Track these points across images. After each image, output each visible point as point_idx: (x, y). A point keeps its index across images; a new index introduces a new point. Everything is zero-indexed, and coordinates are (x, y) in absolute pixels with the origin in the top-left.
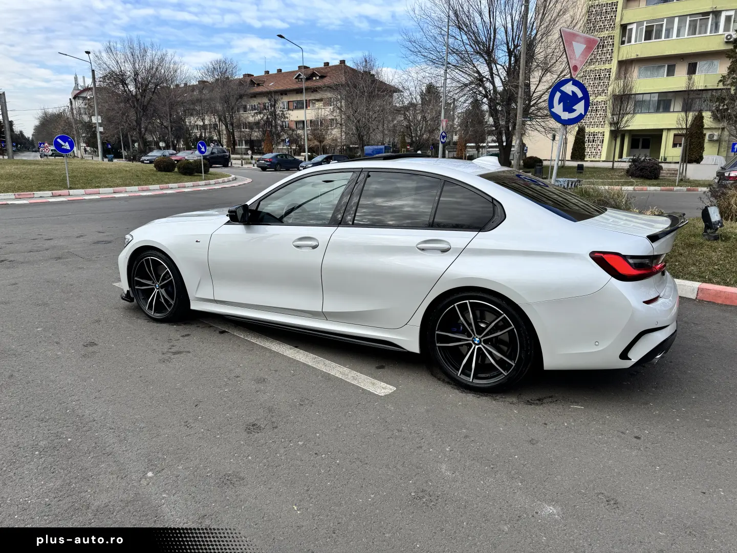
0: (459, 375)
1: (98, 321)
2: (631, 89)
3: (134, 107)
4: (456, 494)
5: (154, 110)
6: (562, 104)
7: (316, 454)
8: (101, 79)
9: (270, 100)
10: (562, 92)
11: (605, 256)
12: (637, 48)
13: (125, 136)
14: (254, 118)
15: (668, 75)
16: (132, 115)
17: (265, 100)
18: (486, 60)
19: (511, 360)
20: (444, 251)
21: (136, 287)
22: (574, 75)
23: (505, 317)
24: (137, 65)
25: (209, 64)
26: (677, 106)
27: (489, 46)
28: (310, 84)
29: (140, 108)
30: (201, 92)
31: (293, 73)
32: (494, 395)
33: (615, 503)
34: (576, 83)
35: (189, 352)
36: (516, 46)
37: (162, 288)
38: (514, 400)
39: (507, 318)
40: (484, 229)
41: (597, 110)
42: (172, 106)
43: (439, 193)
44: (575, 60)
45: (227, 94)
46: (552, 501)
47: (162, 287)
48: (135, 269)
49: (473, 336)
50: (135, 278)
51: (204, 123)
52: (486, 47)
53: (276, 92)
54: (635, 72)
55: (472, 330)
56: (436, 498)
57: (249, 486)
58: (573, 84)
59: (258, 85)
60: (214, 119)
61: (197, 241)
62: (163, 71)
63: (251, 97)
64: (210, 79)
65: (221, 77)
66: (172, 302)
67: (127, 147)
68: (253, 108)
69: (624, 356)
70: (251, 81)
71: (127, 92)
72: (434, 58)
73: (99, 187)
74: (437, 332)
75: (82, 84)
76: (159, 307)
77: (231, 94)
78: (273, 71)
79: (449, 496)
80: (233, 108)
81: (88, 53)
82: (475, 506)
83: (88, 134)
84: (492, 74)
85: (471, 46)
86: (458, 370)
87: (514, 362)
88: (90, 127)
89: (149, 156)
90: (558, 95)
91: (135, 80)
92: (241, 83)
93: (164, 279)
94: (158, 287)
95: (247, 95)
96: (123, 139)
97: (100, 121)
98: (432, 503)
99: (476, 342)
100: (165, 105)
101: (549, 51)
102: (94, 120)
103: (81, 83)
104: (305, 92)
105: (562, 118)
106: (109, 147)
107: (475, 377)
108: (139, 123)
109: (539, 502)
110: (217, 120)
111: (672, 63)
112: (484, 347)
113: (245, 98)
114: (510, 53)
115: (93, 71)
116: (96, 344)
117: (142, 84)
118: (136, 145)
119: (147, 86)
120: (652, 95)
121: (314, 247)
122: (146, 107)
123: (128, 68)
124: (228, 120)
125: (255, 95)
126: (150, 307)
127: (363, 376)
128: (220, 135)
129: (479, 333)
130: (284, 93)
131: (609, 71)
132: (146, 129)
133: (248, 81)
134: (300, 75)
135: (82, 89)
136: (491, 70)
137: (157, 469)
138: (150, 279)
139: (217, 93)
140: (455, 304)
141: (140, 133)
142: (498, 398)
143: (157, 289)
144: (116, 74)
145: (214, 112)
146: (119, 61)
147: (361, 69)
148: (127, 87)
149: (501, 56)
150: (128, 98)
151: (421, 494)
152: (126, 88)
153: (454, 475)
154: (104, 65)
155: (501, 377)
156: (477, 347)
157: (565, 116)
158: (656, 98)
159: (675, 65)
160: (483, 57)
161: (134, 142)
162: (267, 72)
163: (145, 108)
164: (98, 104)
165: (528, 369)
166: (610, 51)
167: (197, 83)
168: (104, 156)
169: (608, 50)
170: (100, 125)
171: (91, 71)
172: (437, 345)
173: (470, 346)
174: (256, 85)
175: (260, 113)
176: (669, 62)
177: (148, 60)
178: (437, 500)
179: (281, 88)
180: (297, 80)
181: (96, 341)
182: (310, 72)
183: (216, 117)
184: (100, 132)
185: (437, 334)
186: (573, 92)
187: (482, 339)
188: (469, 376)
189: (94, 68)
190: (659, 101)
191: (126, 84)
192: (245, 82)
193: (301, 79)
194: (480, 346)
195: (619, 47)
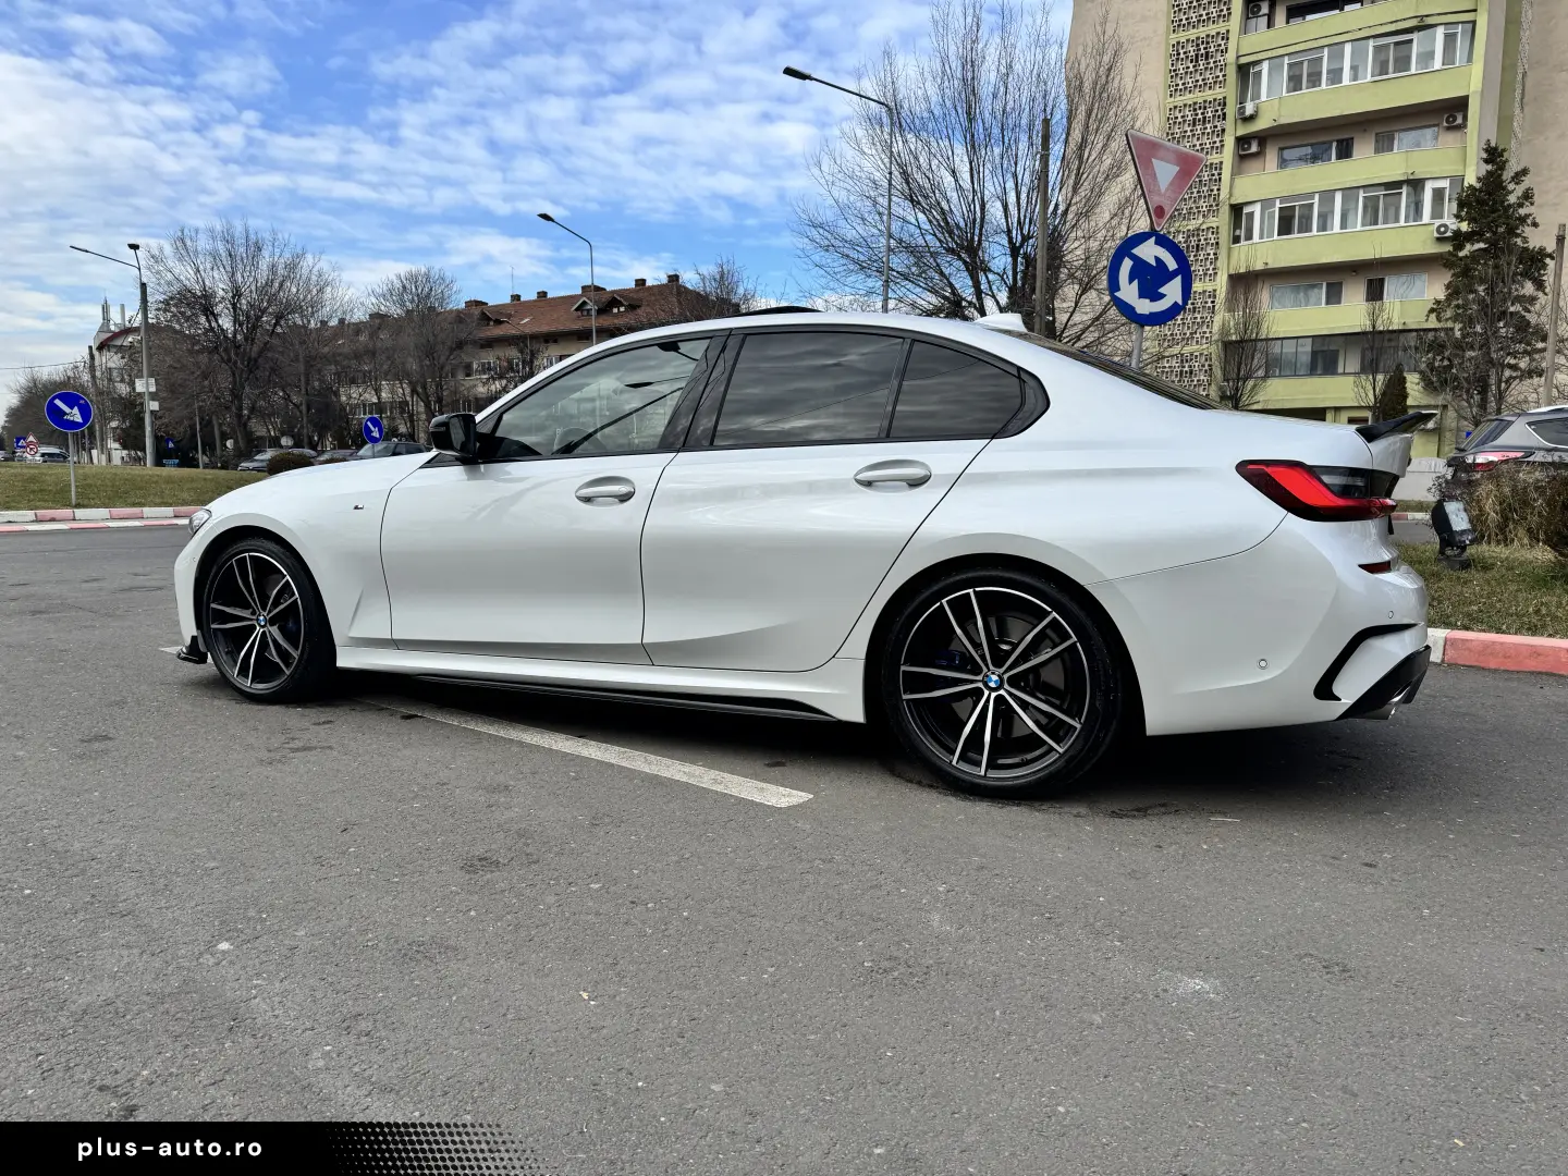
0: (954, 763)
1: (121, 703)
2: (1258, 324)
3: (229, 360)
4: (970, 962)
5: (272, 369)
6: (1136, 282)
7: (633, 902)
8: (160, 305)
9: (521, 352)
10: (1135, 258)
11: (1269, 470)
12: (1266, 249)
13: (207, 425)
14: (486, 388)
15: (1327, 303)
16: (224, 381)
17: (513, 353)
18: (965, 263)
19: (1073, 718)
20: (915, 483)
21: (213, 626)
22: (1159, 225)
23: (1055, 618)
24: (239, 275)
25: (394, 278)
26: (1351, 362)
27: (972, 238)
28: (606, 321)
29: (243, 364)
30: (373, 335)
31: (571, 299)
32: (1036, 804)
33: (1344, 971)
34: (1163, 241)
35: (330, 748)
36: (1025, 239)
37: (271, 625)
38: (1083, 810)
39: (1060, 619)
40: (1005, 432)
41: (1191, 373)
42: (310, 361)
43: (893, 398)
44: (1160, 194)
45: (431, 339)
46: (1198, 970)
47: (272, 622)
48: (212, 582)
49: (985, 669)
50: (213, 606)
51: (379, 398)
52: (967, 240)
53: (534, 337)
54: (1264, 295)
55: (983, 657)
56: (925, 970)
57: (469, 961)
58: (1156, 243)
59: (498, 322)
60: (403, 391)
61: (356, 508)
62: (294, 290)
63: (482, 347)
64: (396, 311)
65: (418, 306)
66: (295, 654)
67: (209, 446)
68: (486, 368)
69: (1324, 690)
70: (483, 314)
71: (214, 332)
72: (862, 258)
73: (142, 505)
74: (903, 668)
75: (119, 321)
76: (265, 670)
77: (439, 339)
78: (529, 295)
79: (954, 966)
80: (442, 368)
81: (134, 247)
82: (1018, 982)
83: (124, 422)
84: (979, 293)
85: (935, 235)
86: (953, 753)
87: (1080, 720)
88: (131, 407)
89: (256, 460)
90: (1127, 264)
91: (234, 306)
92: (459, 317)
93: (276, 603)
94: (263, 623)
95: (474, 343)
96: (201, 429)
97: (153, 389)
98: (916, 979)
99: (992, 685)
100: (297, 360)
101: (1094, 245)
102: (140, 386)
103: (115, 317)
104: (597, 336)
105: (1139, 311)
106: (171, 445)
107: (991, 765)
108: (236, 395)
109: (1166, 973)
110: (408, 391)
111: (1334, 279)
112: (1011, 694)
113: (469, 348)
114: (1014, 251)
115: (143, 286)
116: (110, 739)
117: (248, 317)
118: (229, 443)
119: (258, 318)
120: (1300, 340)
121: (625, 498)
122: (256, 361)
123: (220, 285)
124: (432, 389)
125: (489, 344)
126: (243, 672)
127: (736, 778)
128: (412, 421)
129: (998, 662)
130: (552, 338)
131: (1213, 295)
132: (253, 409)
133: (476, 313)
134: (584, 303)
135: (117, 330)
136: (977, 285)
137: (244, 937)
138: (246, 606)
139: (409, 339)
140: (944, 601)
141: (240, 416)
142: (1043, 807)
143: (262, 626)
144: (194, 295)
145: (399, 375)
146: (201, 268)
147: (711, 288)
148: (217, 321)
149: (998, 257)
150: (219, 344)
151: (885, 964)
152: (214, 324)
153: (961, 931)
154: (169, 274)
155: (1053, 757)
156: (994, 695)
157: (1144, 307)
158: (1307, 347)
159: (1341, 284)
160: (960, 258)
161: (224, 437)
162: (516, 298)
163: (253, 365)
164: (150, 357)
165: (1110, 734)
166: (1212, 256)
167: (368, 317)
168: (158, 462)
169: (1209, 254)
170: (153, 396)
171: (138, 286)
172: (905, 697)
173: (978, 693)
174: (492, 323)
175: (501, 377)
176: (1331, 278)
177: (264, 265)
178: (926, 974)
179: (545, 328)
180: (579, 313)
181: (112, 733)
182: (605, 298)
183: (404, 385)
184: (152, 412)
185: (904, 671)
186: (1157, 259)
187: (1006, 677)
188: (978, 764)
189: (144, 280)
190: (1314, 354)
191: (213, 313)
192: (471, 315)
193: (588, 310)
194: (1002, 692)
195: (1230, 248)
